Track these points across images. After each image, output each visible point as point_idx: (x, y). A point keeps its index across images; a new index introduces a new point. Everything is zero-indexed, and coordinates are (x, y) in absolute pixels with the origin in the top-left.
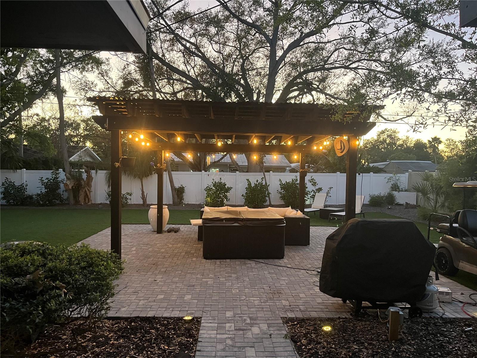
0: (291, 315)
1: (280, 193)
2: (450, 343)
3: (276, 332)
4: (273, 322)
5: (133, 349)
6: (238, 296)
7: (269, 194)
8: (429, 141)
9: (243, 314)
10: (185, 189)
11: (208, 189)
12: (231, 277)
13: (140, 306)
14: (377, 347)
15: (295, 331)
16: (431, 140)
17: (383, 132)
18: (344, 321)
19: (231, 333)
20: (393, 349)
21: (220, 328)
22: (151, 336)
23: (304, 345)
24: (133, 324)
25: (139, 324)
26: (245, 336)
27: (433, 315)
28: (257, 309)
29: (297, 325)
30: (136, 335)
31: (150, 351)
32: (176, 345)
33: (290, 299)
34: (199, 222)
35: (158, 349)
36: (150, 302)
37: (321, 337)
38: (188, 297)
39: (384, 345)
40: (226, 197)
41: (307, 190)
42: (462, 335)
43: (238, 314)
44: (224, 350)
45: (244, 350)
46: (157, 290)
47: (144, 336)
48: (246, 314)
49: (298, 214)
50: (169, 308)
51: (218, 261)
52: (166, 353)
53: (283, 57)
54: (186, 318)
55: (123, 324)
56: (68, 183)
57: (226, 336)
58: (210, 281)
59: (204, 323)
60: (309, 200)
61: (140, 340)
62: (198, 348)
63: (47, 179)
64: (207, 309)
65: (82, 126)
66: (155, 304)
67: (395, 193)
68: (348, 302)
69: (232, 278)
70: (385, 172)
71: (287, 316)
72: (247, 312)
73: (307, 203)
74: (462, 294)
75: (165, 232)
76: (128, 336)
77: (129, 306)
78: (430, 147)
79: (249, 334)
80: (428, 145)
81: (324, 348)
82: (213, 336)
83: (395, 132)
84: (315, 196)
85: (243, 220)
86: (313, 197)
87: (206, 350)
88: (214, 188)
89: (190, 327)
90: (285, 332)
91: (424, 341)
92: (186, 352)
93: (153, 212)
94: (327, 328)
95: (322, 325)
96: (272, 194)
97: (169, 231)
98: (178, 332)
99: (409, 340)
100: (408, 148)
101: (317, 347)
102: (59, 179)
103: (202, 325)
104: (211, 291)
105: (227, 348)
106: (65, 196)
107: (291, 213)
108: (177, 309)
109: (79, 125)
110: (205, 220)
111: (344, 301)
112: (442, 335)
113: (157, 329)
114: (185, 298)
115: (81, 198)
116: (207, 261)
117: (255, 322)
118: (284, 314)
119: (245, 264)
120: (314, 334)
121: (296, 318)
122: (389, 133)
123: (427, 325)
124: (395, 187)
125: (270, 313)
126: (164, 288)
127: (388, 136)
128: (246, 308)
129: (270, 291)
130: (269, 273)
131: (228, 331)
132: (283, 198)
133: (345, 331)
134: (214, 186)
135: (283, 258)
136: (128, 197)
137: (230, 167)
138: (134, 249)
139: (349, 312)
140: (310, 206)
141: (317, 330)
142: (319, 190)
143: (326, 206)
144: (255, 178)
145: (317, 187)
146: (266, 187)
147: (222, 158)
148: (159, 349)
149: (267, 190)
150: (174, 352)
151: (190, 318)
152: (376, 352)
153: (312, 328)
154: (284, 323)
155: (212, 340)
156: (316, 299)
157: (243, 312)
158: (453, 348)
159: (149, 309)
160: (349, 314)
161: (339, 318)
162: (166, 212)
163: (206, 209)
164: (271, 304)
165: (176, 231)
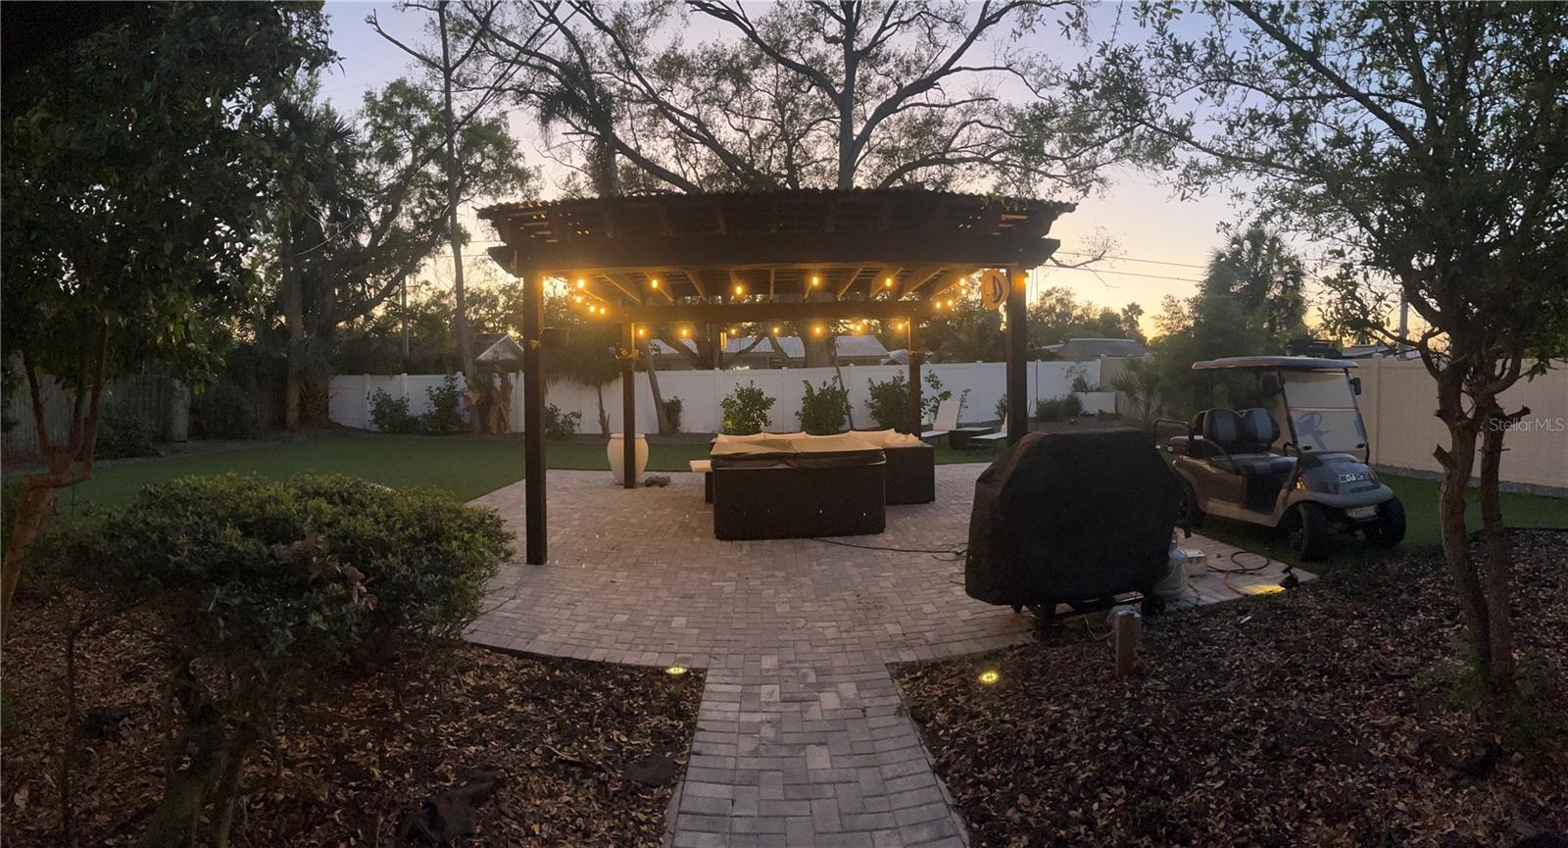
0: (907, 656)
1: (872, 406)
2: (1222, 655)
3: (878, 701)
4: (869, 676)
5: (551, 732)
6: (789, 620)
7: (849, 407)
8: (1124, 310)
9: (800, 662)
10: (683, 404)
11: (728, 404)
12: (772, 576)
13: (577, 635)
14: (1097, 697)
15: (920, 694)
16: (1127, 308)
17: (1049, 294)
18: (1021, 654)
19: (772, 709)
20: (1128, 695)
21: (748, 697)
22: (592, 706)
23: (941, 727)
24: (557, 673)
25: (571, 676)
26: (807, 716)
27: (1182, 605)
28: (831, 649)
29: (923, 677)
30: (561, 699)
31: (588, 744)
32: (646, 736)
33: (901, 620)
34: (706, 464)
35: (606, 741)
36: (597, 627)
37: (978, 700)
38: (679, 622)
39: (1109, 689)
40: (764, 418)
41: (922, 396)
42: (1237, 635)
43: (789, 662)
44: (754, 754)
45: (803, 754)
46: (615, 602)
47: (577, 705)
48: (805, 662)
49: (911, 440)
50: (637, 645)
51: (746, 544)
52: (621, 753)
53: (865, 135)
54: (672, 671)
55: (539, 671)
56: (470, 394)
57: (764, 716)
58: (729, 587)
59: (712, 684)
60: (926, 417)
61: (569, 712)
62: (696, 747)
63: (438, 388)
64: (720, 650)
65: (502, 299)
66: (607, 632)
67: (1081, 395)
68: (1024, 608)
69: (776, 579)
70: (1061, 359)
71: (898, 660)
72: (810, 657)
73: (924, 422)
74: (1219, 556)
75: (642, 485)
76: (544, 700)
77: (555, 631)
78: (1126, 320)
79: (814, 712)
80: (1122, 317)
81: (987, 726)
82: (731, 716)
83: (1068, 293)
84: (937, 408)
85: (796, 456)
86: (935, 410)
87: (715, 753)
88: (739, 401)
89: (679, 693)
90: (896, 700)
91: (1179, 661)
92: (669, 754)
93: (616, 448)
94: (990, 677)
95: (978, 670)
96: (855, 409)
97: (649, 483)
98: (653, 701)
99: (1153, 666)
100: (1091, 322)
101: (971, 725)
102: (458, 389)
103: (708, 687)
104: (730, 609)
105: (762, 748)
106: (466, 418)
107: (893, 438)
108: (653, 648)
109: (496, 299)
110: (716, 459)
111: (1018, 609)
112: (1207, 641)
113: (607, 692)
114: (673, 625)
115: (493, 422)
116: (724, 543)
117: (828, 679)
118: (892, 656)
119: (805, 549)
120: (963, 694)
121: (920, 662)
122: (1059, 295)
123: (1176, 626)
124: (1080, 385)
125: (861, 655)
126: (631, 600)
127: (1058, 301)
128: (806, 648)
129: (858, 605)
130: (856, 565)
131: (768, 704)
132: (876, 414)
133: (1028, 676)
134: (739, 397)
135: (882, 531)
136: (574, 420)
137: (771, 363)
138: (577, 516)
139: (1029, 630)
140: (929, 427)
141: (969, 684)
142: (946, 395)
143: (959, 426)
144: (820, 378)
145: (942, 390)
146: (843, 394)
147: (755, 344)
148: (609, 740)
149: (845, 400)
150: (640, 752)
151: (681, 671)
152: (1097, 710)
153: (956, 682)
154: (893, 677)
155: (729, 728)
156: (959, 613)
157: (799, 657)
158: (1231, 663)
159: (594, 643)
160: (1029, 635)
161: (1011, 648)
162: (642, 447)
163: (722, 438)
164: (861, 634)
165: (663, 483)
